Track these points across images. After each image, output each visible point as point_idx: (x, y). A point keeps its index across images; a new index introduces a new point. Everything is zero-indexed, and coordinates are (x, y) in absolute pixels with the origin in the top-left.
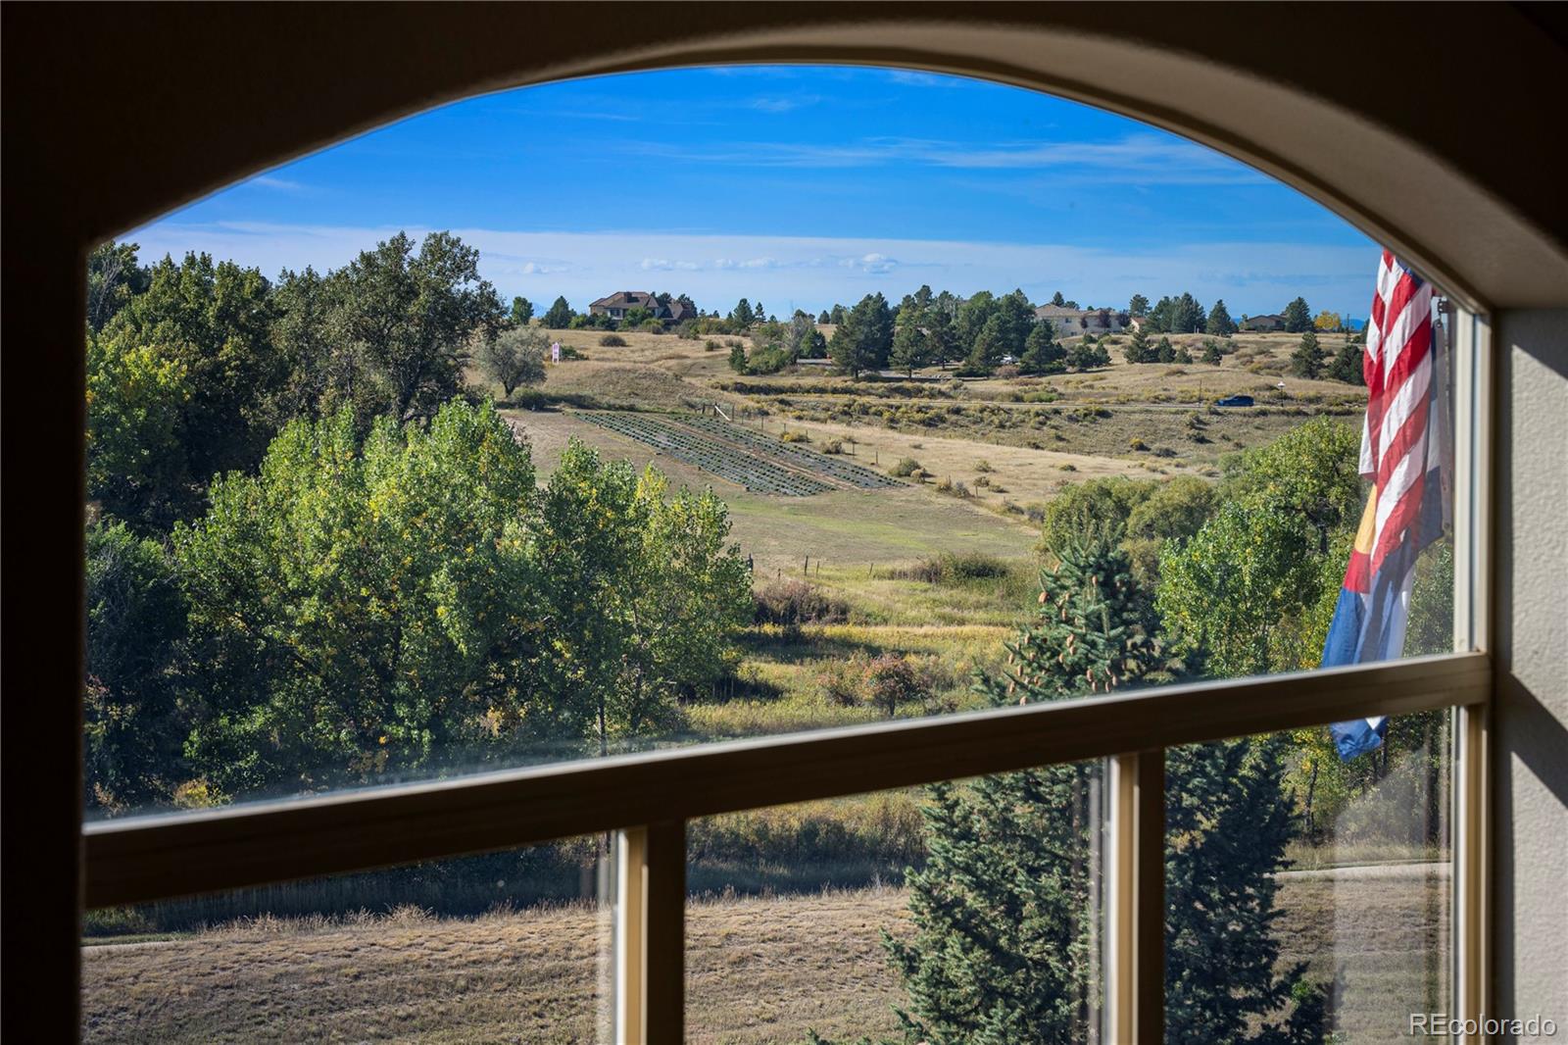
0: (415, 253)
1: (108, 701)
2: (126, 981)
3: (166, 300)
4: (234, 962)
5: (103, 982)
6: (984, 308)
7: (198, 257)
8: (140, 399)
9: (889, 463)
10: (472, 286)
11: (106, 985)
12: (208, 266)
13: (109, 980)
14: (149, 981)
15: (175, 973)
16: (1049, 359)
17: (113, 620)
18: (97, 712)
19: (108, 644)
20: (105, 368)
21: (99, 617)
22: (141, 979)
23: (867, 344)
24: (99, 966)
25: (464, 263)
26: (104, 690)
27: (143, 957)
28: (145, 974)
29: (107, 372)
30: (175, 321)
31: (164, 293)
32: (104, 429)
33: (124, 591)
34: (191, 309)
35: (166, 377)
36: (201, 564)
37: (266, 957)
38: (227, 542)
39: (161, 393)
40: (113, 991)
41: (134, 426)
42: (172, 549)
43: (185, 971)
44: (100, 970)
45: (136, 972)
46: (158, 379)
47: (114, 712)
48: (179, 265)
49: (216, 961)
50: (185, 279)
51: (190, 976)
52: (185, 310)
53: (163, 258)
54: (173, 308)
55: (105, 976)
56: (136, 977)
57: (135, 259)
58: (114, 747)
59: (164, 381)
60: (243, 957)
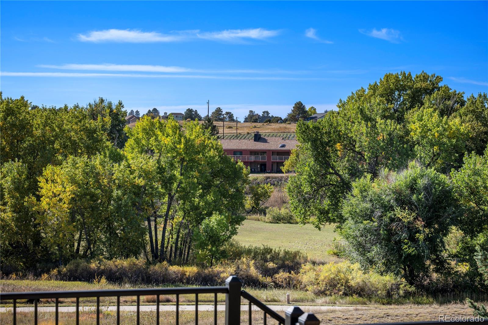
1: (425, 227)
2: (413, 316)
3: (471, 109)
4: (452, 314)
5: (405, 315)
7: (482, 94)
8: (455, 136)
11: (406, 316)
12: (486, 97)
13: (408, 315)
14: (421, 317)
15: (431, 315)
17: (427, 200)
18: (421, 230)
19: (425, 208)
20: (442, 126)
21: (422, 198)
22: (418, 316)
24: (406, 310)
26: (423, 223)
27: (421, 309)
28: (420, 314)
29: (442, 127)
30: (473, 115)
31: (471, 106)
32: (441, 146)
33: (431, 190)
34: (480, 112)
35: (463, 129)
36: (460, 183)
37: (464, 313)
38: (469, 176)
39: (462, 134)
40: (408, 318)
41: (451, 145)
42: (450, 178)
43: (434, 315)
44: (405, 311)
45: (417, 313)
46: (461, 130)
47: (427, 231)
48: (476, 97)
49: (446, 313)
50: (478, 101)
51: (436, 317)
52: (477, 112)
53: (471, 95)
54: (473, 111)
55: (406, 313)
56: (417, 315)
57: (462, 97)
58: (427, 243)
59: (463, 130)
60: (456, 312)
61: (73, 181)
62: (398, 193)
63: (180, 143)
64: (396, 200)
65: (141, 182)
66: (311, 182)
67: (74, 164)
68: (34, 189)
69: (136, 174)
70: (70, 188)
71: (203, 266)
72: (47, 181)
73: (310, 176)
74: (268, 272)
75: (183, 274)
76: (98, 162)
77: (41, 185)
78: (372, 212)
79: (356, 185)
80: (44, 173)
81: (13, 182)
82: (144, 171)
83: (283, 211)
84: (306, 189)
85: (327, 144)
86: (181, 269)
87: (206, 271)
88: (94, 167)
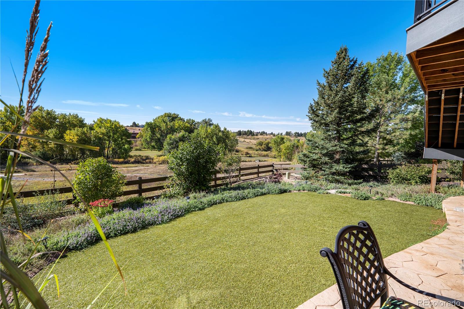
0: (207, 120)
6: (248, 131)
9: (242, 141)
10: (212, 123)
16: (254, 135)
23: (239, 133)
25: (211, 121)
61: (77, 135)
62: (179, 138)
63: (113, 125)
64: (179, 140)
65: (101, 136)
66: (150, 138)
67: (78, 130)
68: (62, 137)
69: (100, 133)
70: (76, 137)
71: (125, 159)
72: (67, 135)
73: (150, 137)
74: (143, 160)
75: (119, 161)
76: (85, 130)
77: (65, 136)
78: (173, 143)
79: (168, 136)
80: (66, 133)
81: (54, 135)
82: (102, 133)
83: (138, 148)
84: (149, 140)
85: (154, 128)
86: (118, 160)
87: (126, 160)
88: (84, 132)
